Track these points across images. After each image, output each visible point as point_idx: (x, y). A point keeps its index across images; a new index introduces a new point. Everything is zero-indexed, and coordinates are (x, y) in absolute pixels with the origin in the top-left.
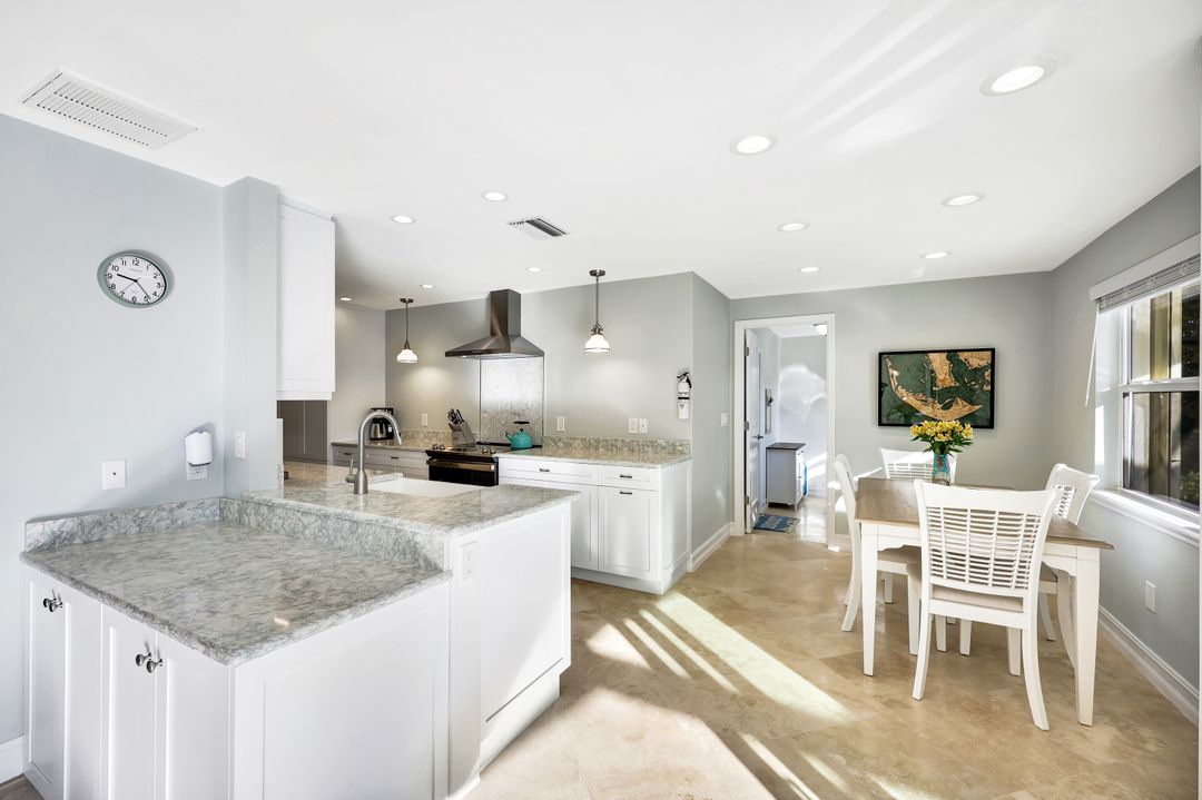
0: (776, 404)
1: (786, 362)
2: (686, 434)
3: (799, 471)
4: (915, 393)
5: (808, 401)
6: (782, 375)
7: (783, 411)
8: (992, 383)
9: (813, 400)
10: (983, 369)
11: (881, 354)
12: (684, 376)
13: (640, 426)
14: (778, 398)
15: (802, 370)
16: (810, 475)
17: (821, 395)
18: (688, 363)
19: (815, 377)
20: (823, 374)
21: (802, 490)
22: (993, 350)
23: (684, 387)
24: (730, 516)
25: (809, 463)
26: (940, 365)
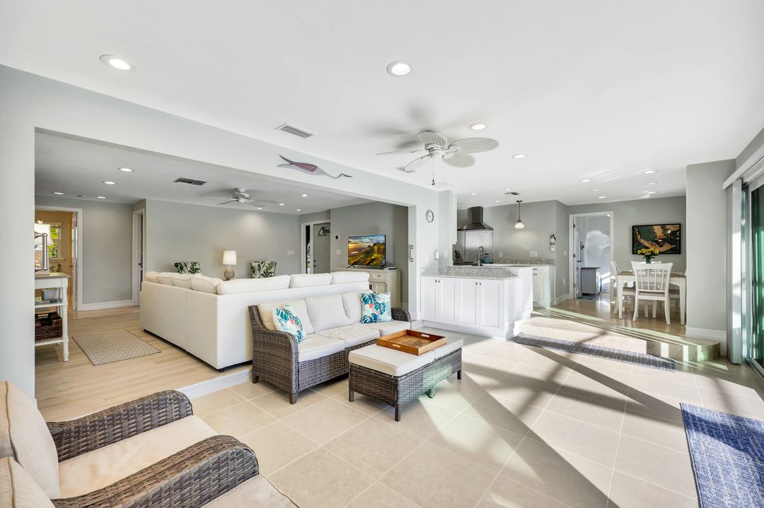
0: (586, 249)
1: (590, 230)
2: (554, 257)
3: (598, 280)
4: (648, 241)
5: (602, 247)
6: (589, 235)
7: (589, 253)
8: (680, 237)
9: (604, 247)
10: (677, 231)
11: (633, 227)
12: (553, 236)
13: (535, 254)
14: (587, 245)
15: (599, 233)
16: (604, 282)
17: (608, 245)
18: (554, 231)
19: (606, 236)
20: (608, 233)
21: (599, 289)
22: (680, 224)
23: (553, 240)
24: (568, 291)
25: (603, 276)
26: (658, 231)
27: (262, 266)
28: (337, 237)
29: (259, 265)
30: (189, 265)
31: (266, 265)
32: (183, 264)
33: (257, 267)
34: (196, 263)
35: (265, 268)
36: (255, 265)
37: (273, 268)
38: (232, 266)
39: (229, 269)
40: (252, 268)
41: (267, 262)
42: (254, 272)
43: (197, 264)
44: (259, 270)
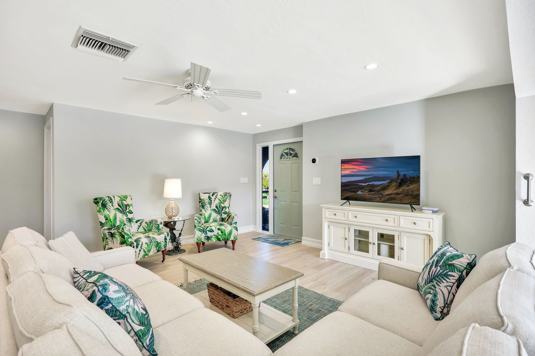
27: (213, 198)
28: (314, 161)
29: (209, 198)
30: (116, 200)
31: (219, 197)
32: (107, 199)
33: (207, 201)
34: (126, 197)
35: (217, 201)
36: (205, 197)
37: (227, 202)
38: (176, 199)
39: (173, 204)
40: (201, 201)
41: (219, 194)
42: (203, 207)
43: (129, 198)
44: (210, 203)
